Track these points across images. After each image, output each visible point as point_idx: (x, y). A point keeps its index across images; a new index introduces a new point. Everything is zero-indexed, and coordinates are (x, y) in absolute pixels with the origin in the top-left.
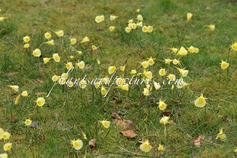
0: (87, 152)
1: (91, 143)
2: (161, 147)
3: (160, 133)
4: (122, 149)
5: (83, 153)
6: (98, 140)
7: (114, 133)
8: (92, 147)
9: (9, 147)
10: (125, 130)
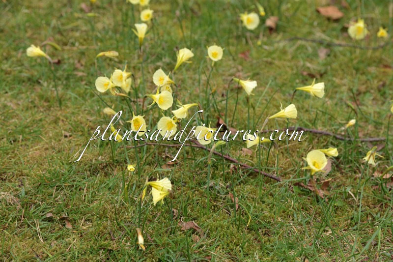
0: (264, 35)
1: (270, 22)
2: (383, 33)
3: (382, 14)
4: (319, 35)
5: (257, 37)
6: (280, 19)
7: (306, 10)
8: (271, 29)
9: (148, 16)
10: (323, 6)
